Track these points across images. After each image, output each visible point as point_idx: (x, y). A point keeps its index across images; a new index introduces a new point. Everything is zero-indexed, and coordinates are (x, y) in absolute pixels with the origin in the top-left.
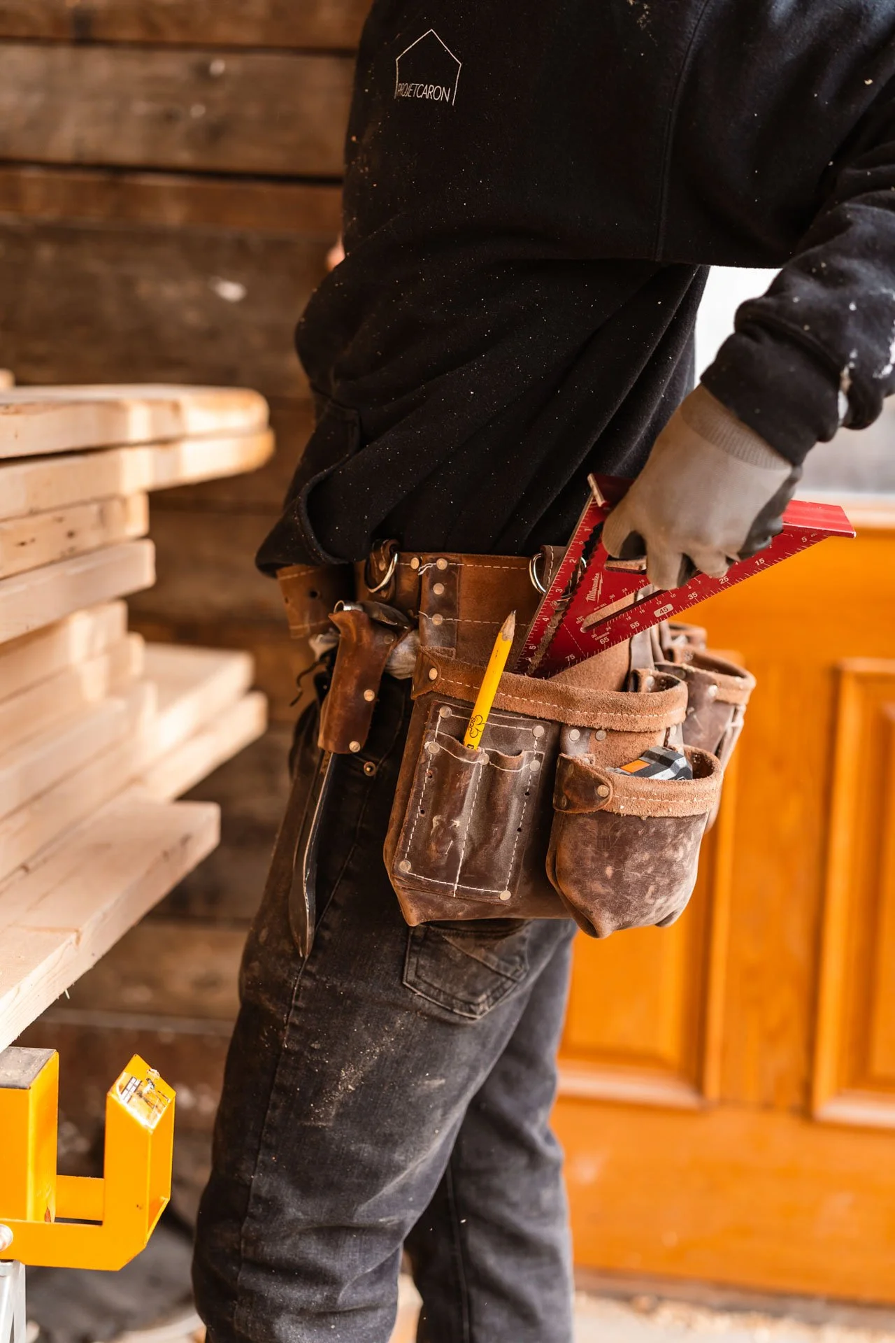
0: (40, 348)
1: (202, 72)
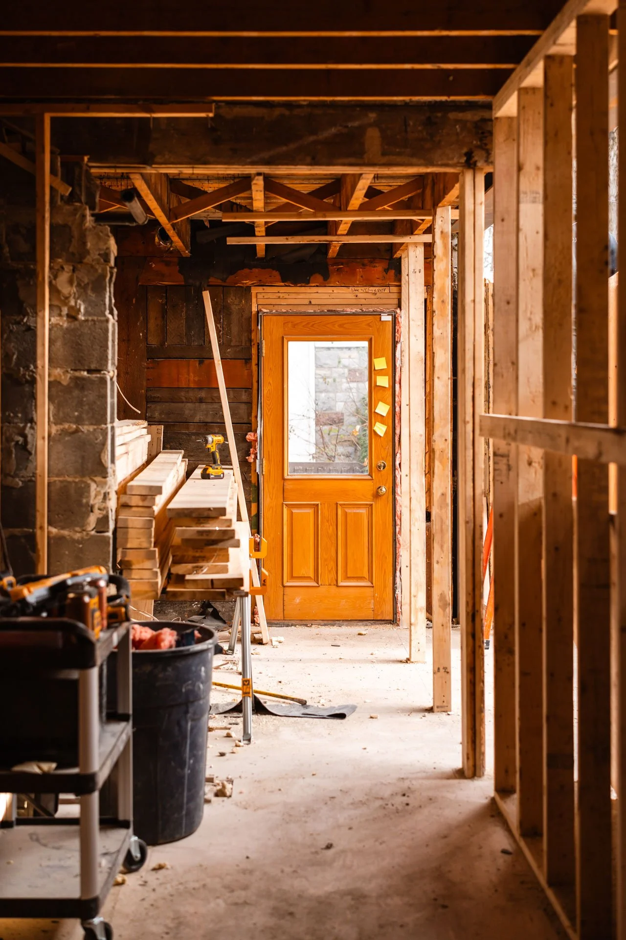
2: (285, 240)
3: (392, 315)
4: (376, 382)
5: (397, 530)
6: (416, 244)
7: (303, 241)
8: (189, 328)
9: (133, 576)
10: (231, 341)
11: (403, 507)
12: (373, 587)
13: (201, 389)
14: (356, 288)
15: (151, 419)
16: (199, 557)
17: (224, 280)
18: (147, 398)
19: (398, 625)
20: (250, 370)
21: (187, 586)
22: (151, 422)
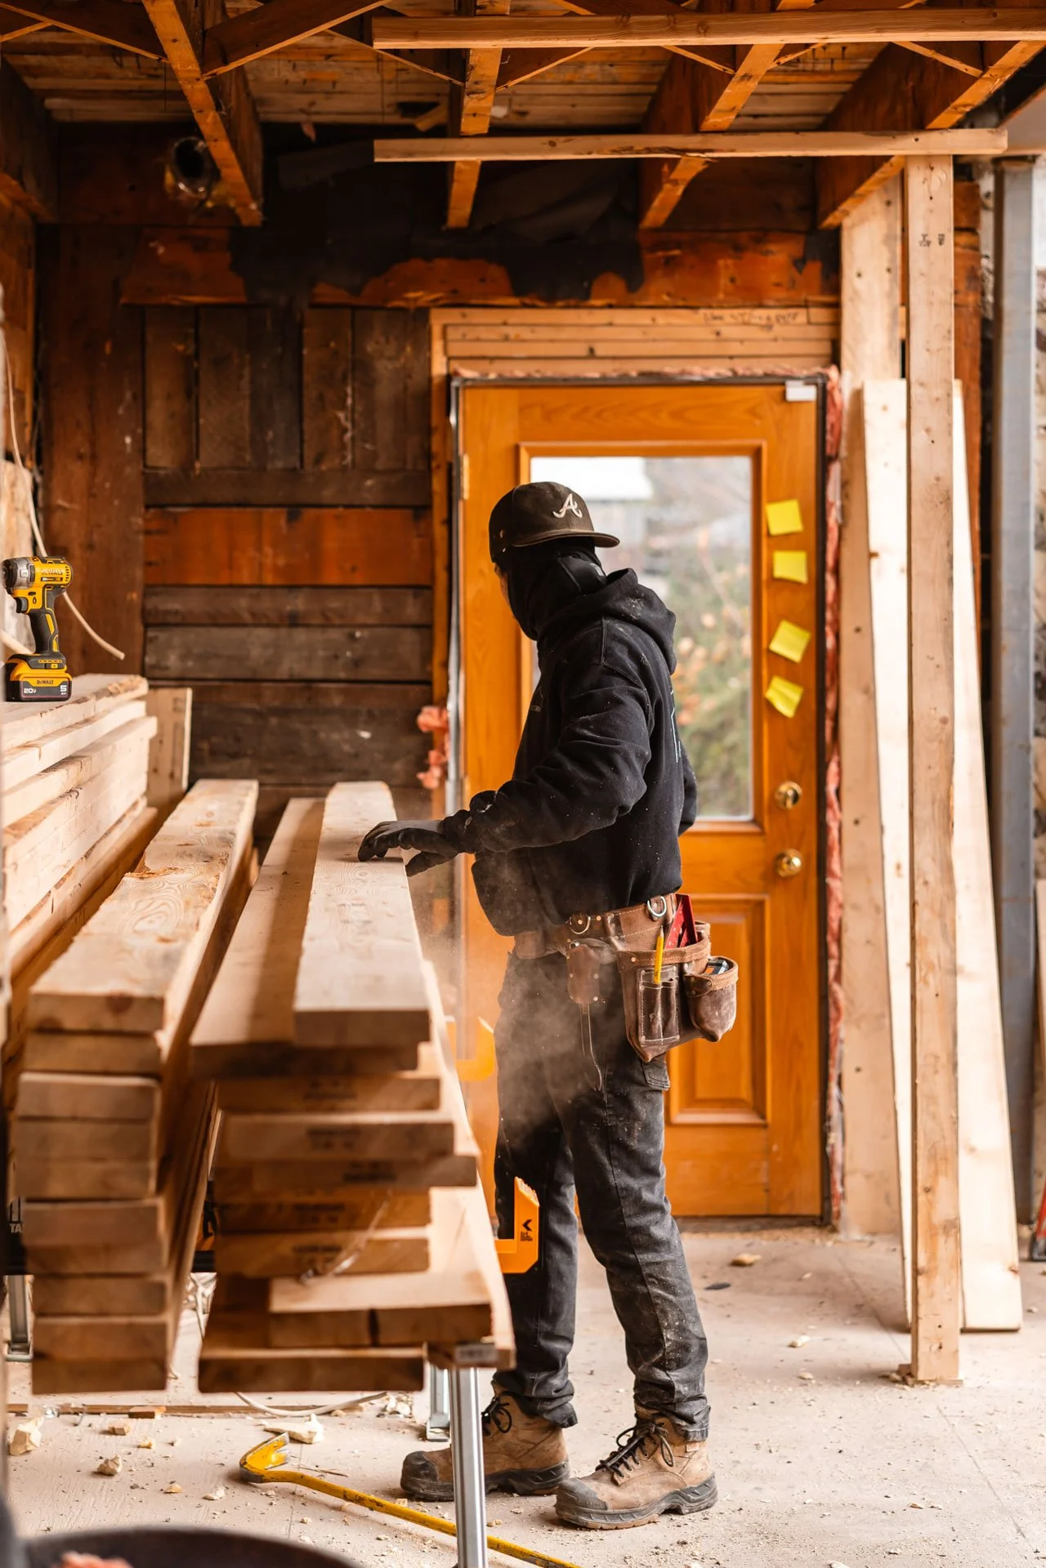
0: (270, 766)
1: (352, 637)
2: (547, 147)
3: (816, 384)
4: (771, 569)
5: (832, 971)
6: (929, 161)
7: (599, 152)
8: (260, 421)
9: (70, 1304)
10: (374, 456)
11: (848, 909)
12: (765, 1126)
13: (293, 588)
14: (717, 312)
15: (157, 673)
16: (319, 1207)
17: (356, 291)
18: (144, 613)
19: (834, 1230)
20: (429, 536)
21: (278, 1339)
22: (158, 679)
